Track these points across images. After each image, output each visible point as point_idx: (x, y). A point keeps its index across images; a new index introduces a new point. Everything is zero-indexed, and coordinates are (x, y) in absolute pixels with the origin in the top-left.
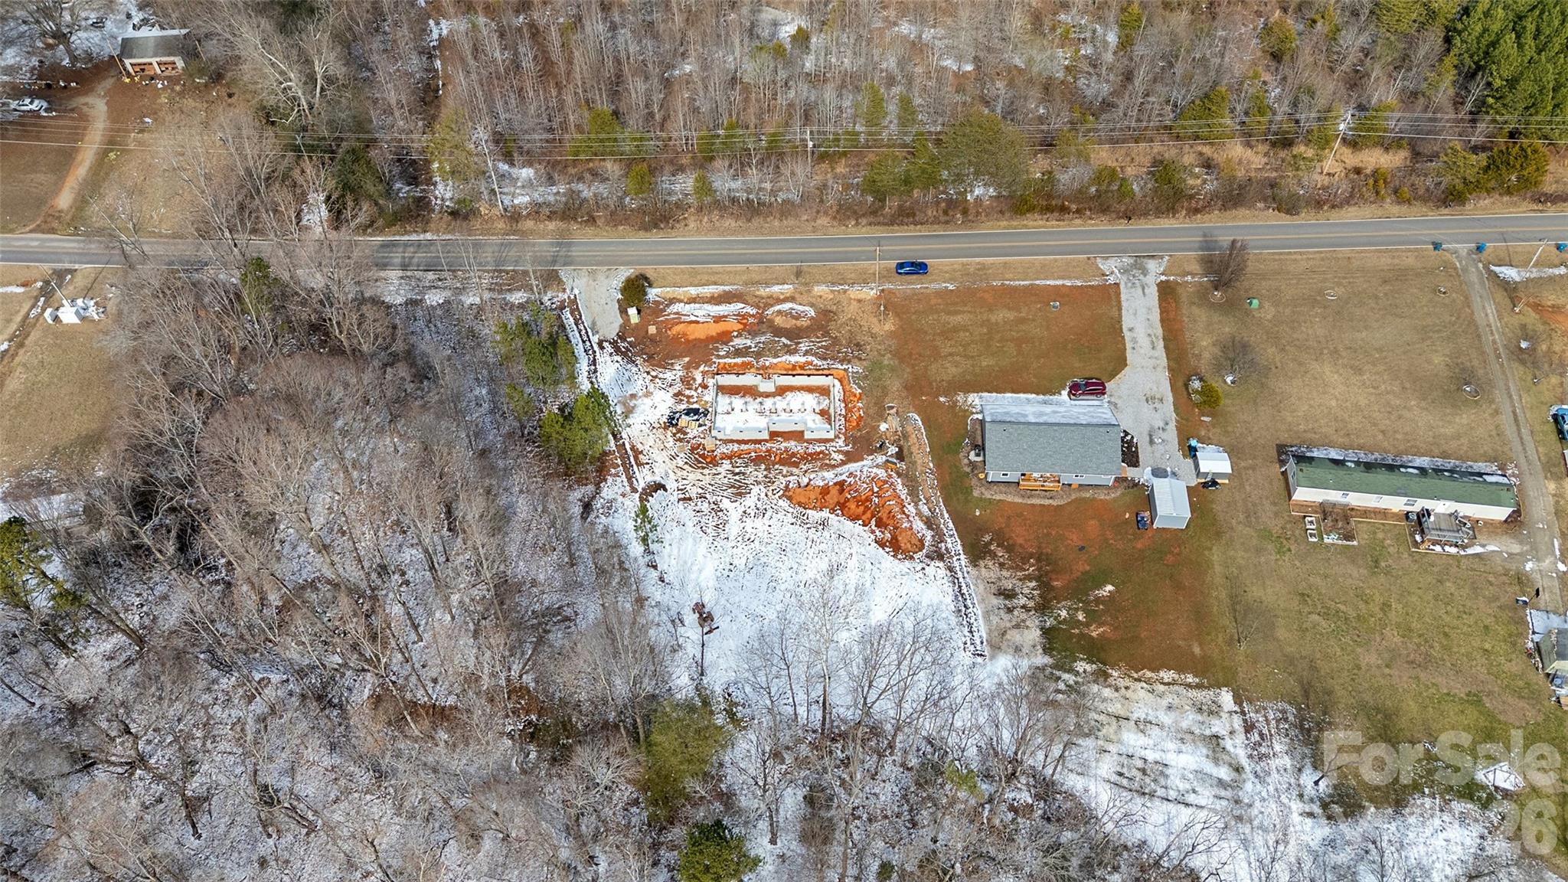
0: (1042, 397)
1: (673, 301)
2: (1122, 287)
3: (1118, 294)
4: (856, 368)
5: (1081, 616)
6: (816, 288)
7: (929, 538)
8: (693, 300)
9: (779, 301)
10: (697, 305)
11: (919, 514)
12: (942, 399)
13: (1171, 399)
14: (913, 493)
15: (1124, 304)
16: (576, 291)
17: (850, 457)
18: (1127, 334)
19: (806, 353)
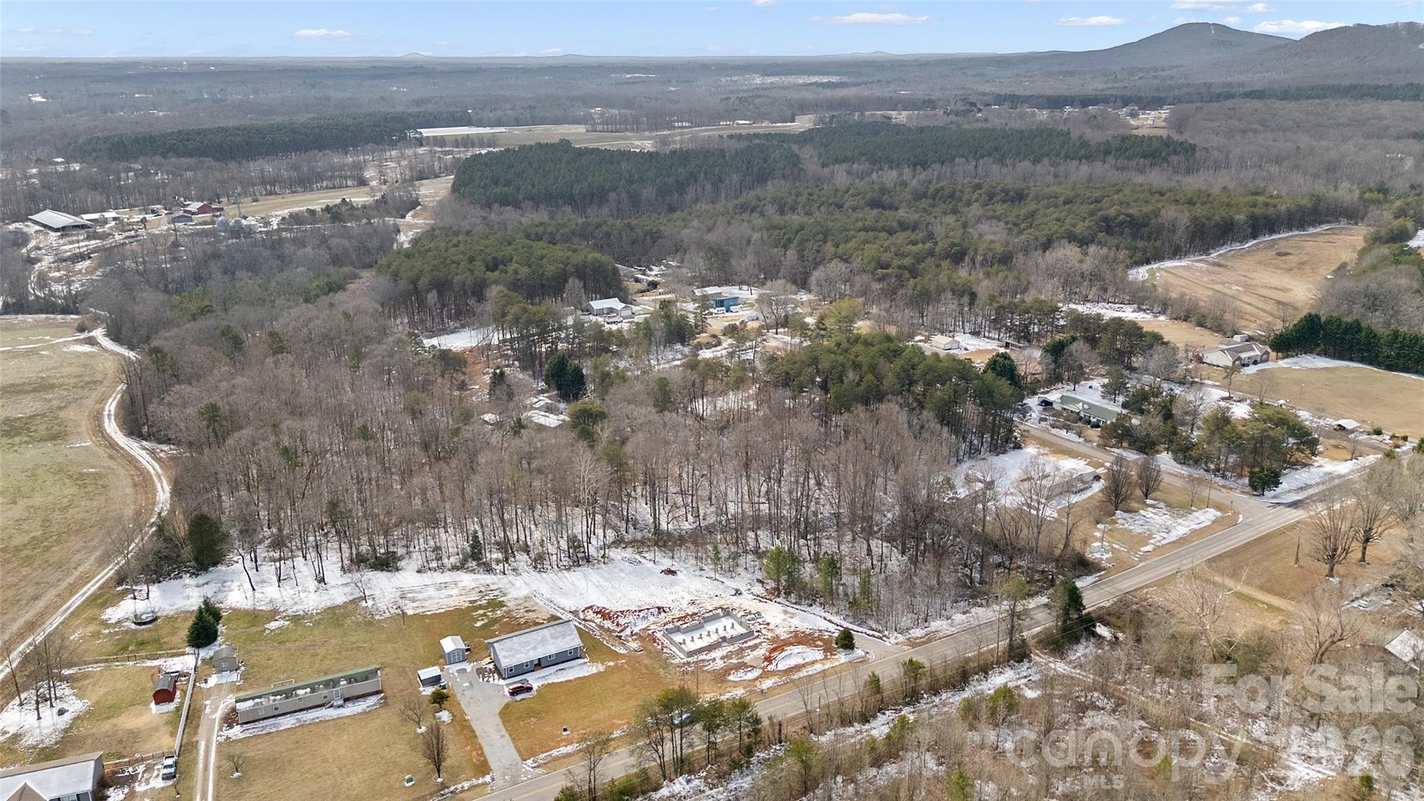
0: (550, 682)
1: (826, 658)
2: (519, 759)
3: (520, 754)
4: (677, 661)
5: (490, 614)
6: (743, 691)
7: (582, 616)
8: (813, 662)
9: (760, 677)
10: (808, 660)
11: (593, 622)
12: (612, 664)
13: (463, 706)
14: (601, 627)
15: (513, 750)
16: (887, 644)
17: (646, 629)
18: (504, 732)
19: (714, 660)
